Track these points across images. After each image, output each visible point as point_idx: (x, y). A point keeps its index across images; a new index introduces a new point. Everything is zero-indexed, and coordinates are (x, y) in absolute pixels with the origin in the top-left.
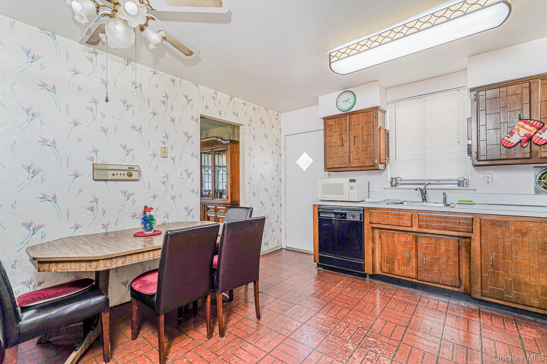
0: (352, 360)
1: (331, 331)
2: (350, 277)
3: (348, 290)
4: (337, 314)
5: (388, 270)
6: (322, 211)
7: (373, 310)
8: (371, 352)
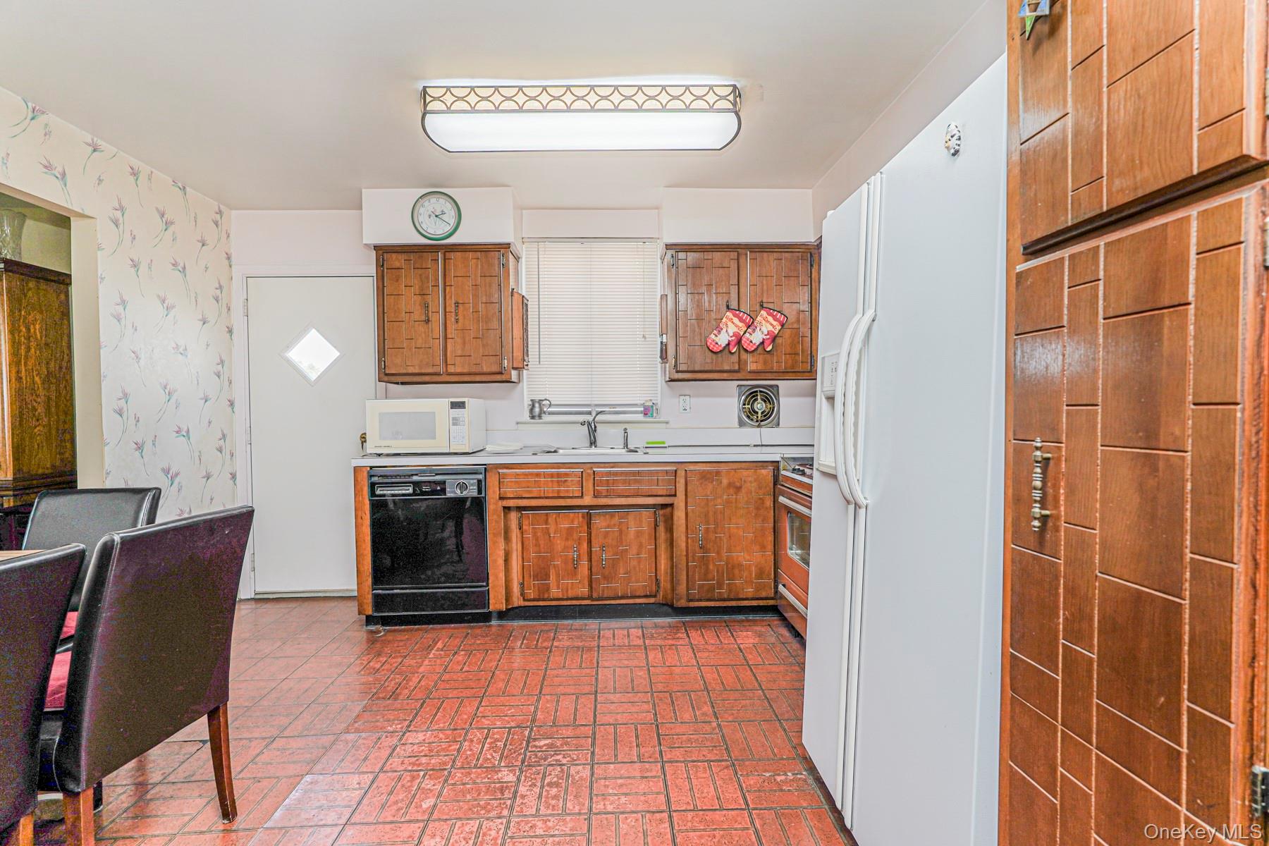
0: (521, 801)
1: (454, 762)
2: (455, 628)
3: (460, 658)
4: (453, 718)
5: (537, 593)
6: (381, 481)
7: (525, 683)
8: (552, 768)
